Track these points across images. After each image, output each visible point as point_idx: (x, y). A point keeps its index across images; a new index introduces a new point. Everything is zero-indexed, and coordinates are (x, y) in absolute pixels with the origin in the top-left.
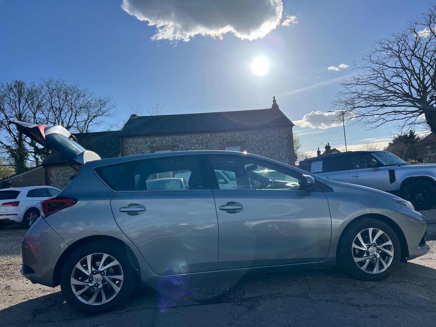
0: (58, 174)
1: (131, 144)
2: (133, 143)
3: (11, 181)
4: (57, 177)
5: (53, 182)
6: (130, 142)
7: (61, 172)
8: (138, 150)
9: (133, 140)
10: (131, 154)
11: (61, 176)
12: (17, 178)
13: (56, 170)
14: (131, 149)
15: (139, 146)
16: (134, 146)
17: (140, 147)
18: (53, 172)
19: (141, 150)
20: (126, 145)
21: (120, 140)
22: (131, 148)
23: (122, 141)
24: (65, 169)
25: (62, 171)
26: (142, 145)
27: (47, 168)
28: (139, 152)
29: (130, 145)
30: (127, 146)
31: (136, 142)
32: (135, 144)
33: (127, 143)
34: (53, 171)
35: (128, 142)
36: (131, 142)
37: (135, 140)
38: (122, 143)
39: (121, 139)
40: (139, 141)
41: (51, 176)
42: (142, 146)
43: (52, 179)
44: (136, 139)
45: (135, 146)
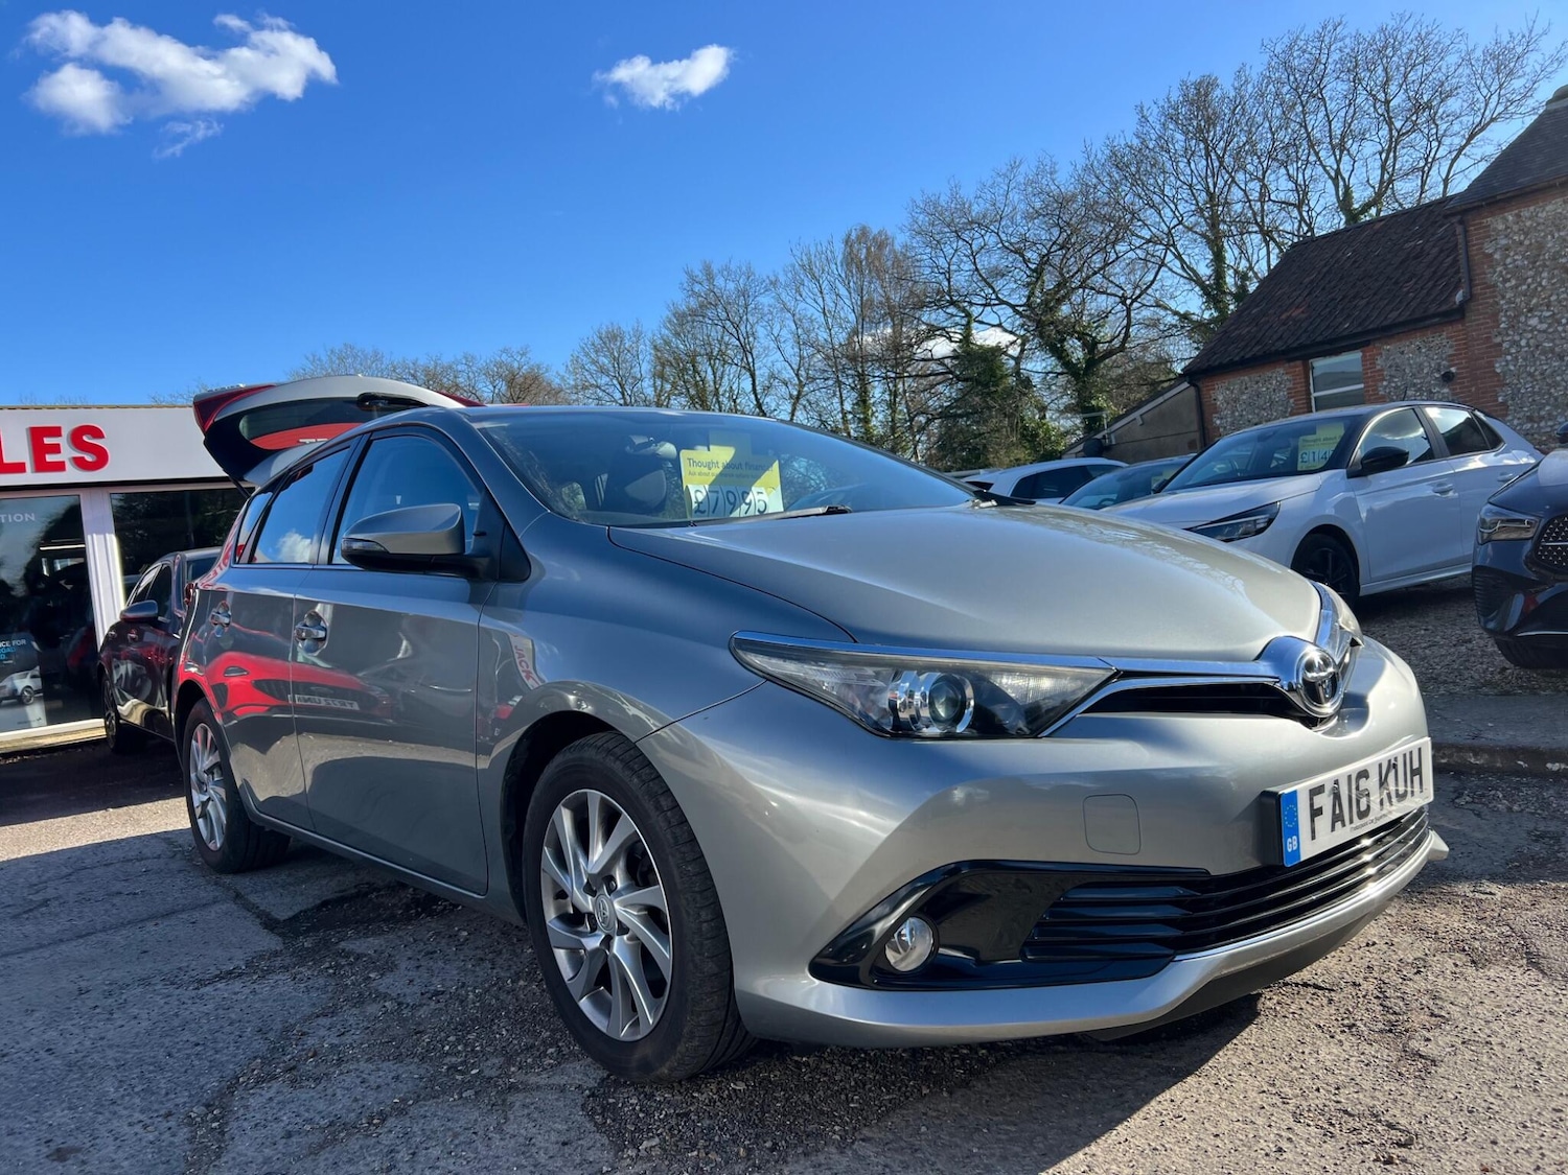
0: (1236, 400)
1: (1506, 236)
2: (1516, 228)
3: (1113, 437)
4: (1233, 412)
5: (1221, 430)
6: (1501, 227)
7: (1243, 393)
8: (1541, 258)
9: (1518, 216)
10: (1509, 280)
11: (1244, 406)
12: (1126, 427)
13: (1228, 389)
14: (1509, 260)
15: (1545, 236)
16: (1521, 243)
17: (1549, 245)
18: (1221, 398)
19: (1554, 258)
20: (1486, 246)
21: (1459, 229)
22: (1508, 256)
23: (1466, 231)
24: (1257, 382)
25: (1246, 388)
26: (1559, 230)
27: (1200, 384)
28: (1544, 266)
29: (1504, 242)
30: (1490, 251)
31: (1528, 223)
32: (1526, 234)
33: (1489, 237)
34: (1222, 393)
35: (1495, 229)
36: (1507, 228)
37: (1525, 213)
38: (1467, 242)
39: (1461, 222)
40: (1544, 214)
41: (1216, 410)
42: (1562, 234)
43: (1218, 422)
44: (1532, 209)
45: (1527, 242)
